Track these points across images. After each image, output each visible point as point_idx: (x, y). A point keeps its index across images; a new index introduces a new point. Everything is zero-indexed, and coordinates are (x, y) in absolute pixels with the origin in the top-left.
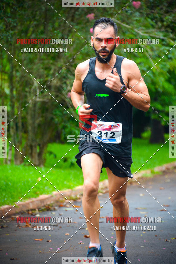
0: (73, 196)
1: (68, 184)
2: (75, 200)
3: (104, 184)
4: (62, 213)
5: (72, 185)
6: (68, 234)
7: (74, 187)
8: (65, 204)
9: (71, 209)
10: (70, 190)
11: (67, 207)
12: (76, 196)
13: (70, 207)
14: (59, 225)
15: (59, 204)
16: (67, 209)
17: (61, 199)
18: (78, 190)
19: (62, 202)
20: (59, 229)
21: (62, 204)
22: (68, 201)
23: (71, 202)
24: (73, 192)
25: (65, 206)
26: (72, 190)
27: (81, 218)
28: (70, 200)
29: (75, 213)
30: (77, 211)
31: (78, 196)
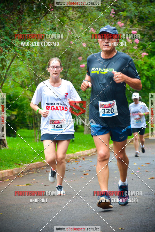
0: (75, 157)
1: (71, 151)
2: (76, 159)
3: (91, 151)
4: (70, 165)
5: (74, 151)
6: (74, 174)
7: (74, 152)
8: (70, 161)
9: (74, 163)
10: (73, 154)
11: (72, 162)
12: (76, 157)
13: (74, 162)
14: (69, 170)
15: (67, 161)
16: (72, 163)
17: (68, 159)
18: (77, 154)
19: (69, 160)
20: (69, 172)
21: (69, 161)
22: (72, 160)
23: (74, 160)
24: (75, 155)
25: (71, 162)
26: (74, 154)
27: (80, 167)
28: (73, 159)
29: (77, 165)
30: (78, 164)
31: (78, 157)
